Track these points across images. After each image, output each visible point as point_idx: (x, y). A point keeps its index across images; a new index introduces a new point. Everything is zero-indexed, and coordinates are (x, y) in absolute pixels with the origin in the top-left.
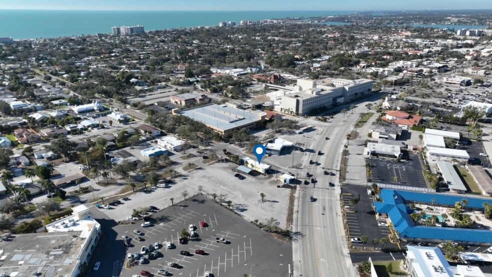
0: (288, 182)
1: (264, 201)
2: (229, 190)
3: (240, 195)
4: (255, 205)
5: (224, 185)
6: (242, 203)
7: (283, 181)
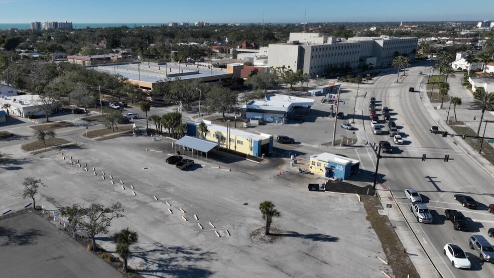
0: (340, 173)
1: (273, 235)
2: (141, 197)
3: (181, 215)
4: (241, 250)
5: (127, 185)
6: (186, 246)
7: (323, 173)
